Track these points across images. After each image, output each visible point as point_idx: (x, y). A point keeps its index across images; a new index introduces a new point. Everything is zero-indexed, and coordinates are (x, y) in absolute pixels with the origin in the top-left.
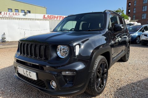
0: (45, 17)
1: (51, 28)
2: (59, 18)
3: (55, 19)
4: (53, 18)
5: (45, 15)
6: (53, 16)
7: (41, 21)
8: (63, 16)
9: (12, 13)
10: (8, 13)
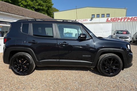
0: (109, 20)
1: (113, 30)
2: (123, 20)
3: (119, 21)
4: (116, 20)
5: (108, 19)
6: (117, 18)
7: (104, 24)
8: (128, 17)
9: (83, 20)
10: (80, 20)
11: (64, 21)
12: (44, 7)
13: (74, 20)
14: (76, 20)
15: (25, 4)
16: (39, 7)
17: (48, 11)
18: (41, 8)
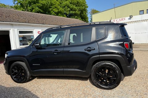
9: (119, 19)
10: (116, 20)
11: (101, 23)
12: (77, 12)
13: (109, 21)
14: (110, 21)
15: (56, 11)
16: (71, 12)
17: (82, 14)
18: (74, 12)
